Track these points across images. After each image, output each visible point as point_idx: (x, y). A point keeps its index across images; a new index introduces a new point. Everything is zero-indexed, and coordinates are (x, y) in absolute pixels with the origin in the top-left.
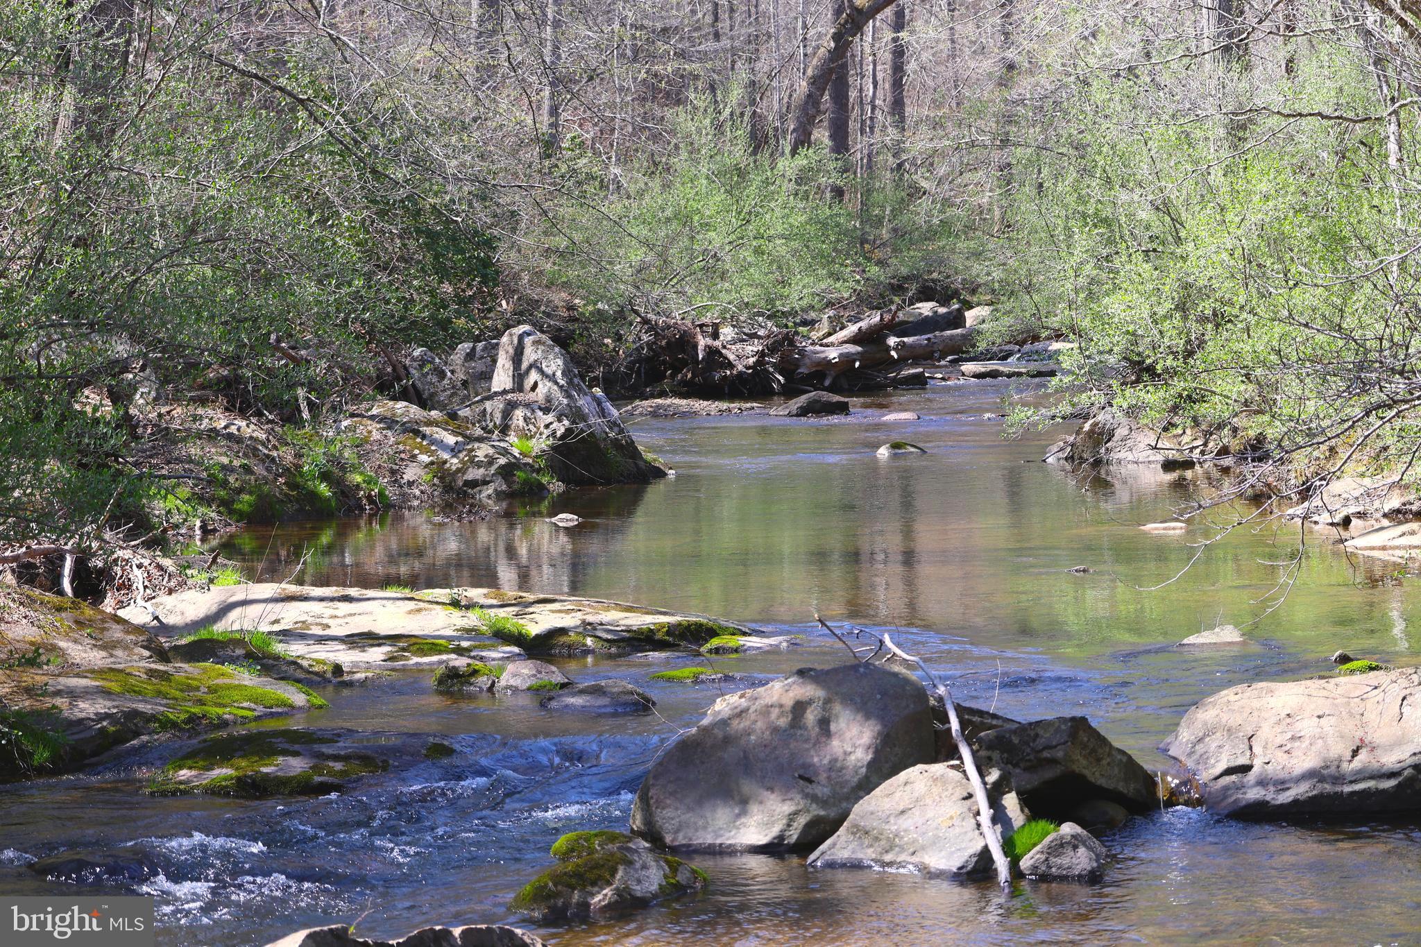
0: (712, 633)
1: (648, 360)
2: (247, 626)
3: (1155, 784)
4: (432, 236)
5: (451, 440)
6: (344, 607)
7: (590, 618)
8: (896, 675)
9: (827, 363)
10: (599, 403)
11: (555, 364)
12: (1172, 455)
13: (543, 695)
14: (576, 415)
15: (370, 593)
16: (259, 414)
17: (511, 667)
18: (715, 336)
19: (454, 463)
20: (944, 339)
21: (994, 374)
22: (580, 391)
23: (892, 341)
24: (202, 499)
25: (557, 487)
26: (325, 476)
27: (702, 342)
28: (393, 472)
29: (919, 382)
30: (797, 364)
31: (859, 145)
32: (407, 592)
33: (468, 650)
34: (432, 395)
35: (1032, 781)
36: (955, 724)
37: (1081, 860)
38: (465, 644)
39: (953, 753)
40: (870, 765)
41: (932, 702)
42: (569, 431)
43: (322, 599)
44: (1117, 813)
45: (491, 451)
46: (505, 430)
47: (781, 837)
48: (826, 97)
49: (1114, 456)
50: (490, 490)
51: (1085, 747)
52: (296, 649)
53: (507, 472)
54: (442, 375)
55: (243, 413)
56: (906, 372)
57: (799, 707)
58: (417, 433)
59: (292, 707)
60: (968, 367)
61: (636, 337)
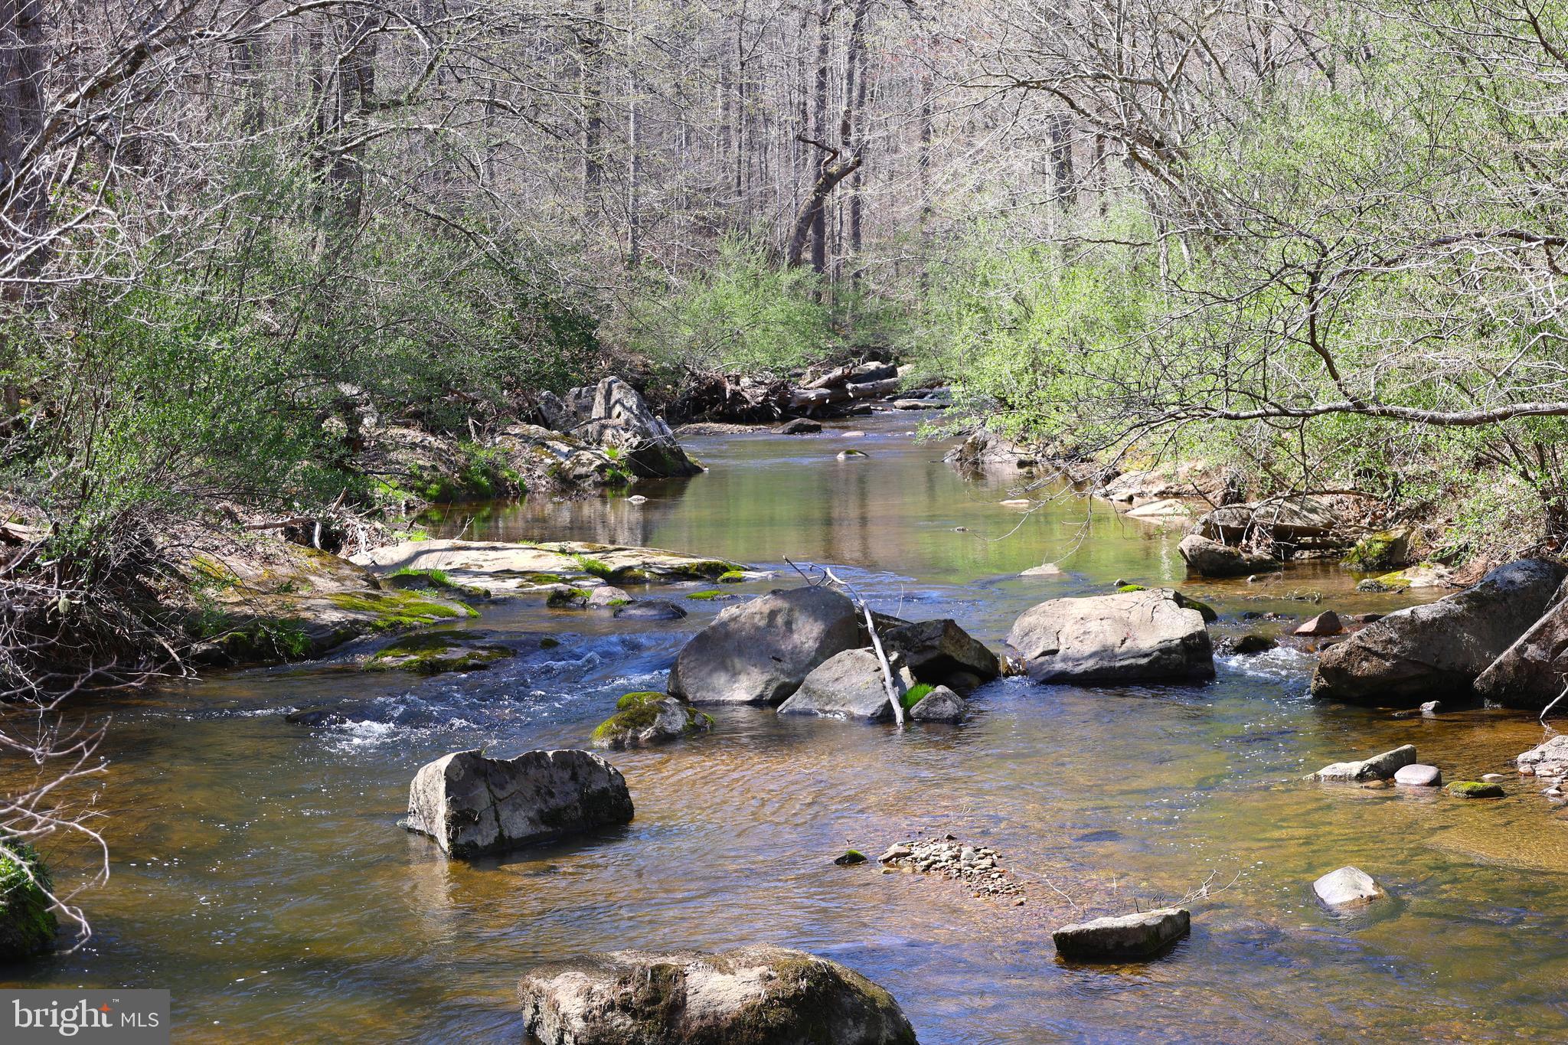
0: (725, 569)
1: (694, 399)
2: (430, 566)
3: (998, 662)
4: (555, 320)
5: (565, 449)
6: (492, 554)
7: (647, 560)
8: (834, 593)
9: (809, 400)
10: (660, 426)
11: (632, 401)
12: (1023, 457)
13: (617, 609)
14: (646, 433)
15: (509, 545)
16: (443, 433)
17: (597, 591)
18: (737, 383)
19: (568, 464)
20: (883, 385)
21: (915, 407)
22: (648, 418)
23: (850, 386)
24: (405, 487)
25: (633, 479)
26: (485, 473)
27: (729, 387)
28: (529, 470)
29: (867, 412)
30: (789, 401)
31: (831, 261)
32: (532, 545)
33: (571, 580)
34: (554, 421)
35: (919, 660)
36: (870, 624)
37: (949, 708)
38: (568, 577)
39: (870, 642)
40: (817, 650)
41: (857, 611)
42: (641, 443)
43: (478, 549)
44: (974, 680)
45: (591, 456)
46: (599, 442)
47: (761, 696)
48: (810, 232)
49: (986, 459)
50: (590, 481)
51: (952, 638)
52: (461, 581)
53: (601, 469)
54: (560, 408)
55: (433, 433)
56: (858, 407)
57: (773, 614)
58: (544, 445)
59: (457, 617)
60: (899, 403)
61: (687, 384)
